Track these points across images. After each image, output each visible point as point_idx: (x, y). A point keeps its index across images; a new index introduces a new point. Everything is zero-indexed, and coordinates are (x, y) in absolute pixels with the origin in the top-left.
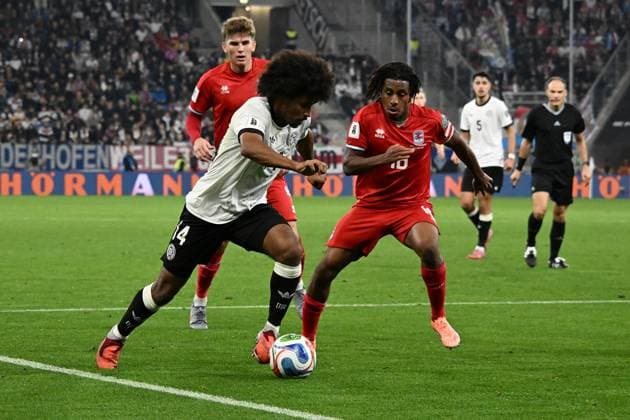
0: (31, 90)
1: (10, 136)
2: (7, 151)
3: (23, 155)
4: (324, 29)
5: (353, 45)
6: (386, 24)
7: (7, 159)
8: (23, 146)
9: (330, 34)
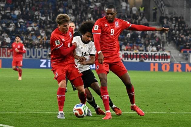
0: (49, 28)
1: (41, 46)
2: (39, 52)
3: (45, 53)
4: (164, 7)
5: (175, 13)
6: (188, 5)
7: (39, 55)
8: (46, 50)
9: (166, 8)
